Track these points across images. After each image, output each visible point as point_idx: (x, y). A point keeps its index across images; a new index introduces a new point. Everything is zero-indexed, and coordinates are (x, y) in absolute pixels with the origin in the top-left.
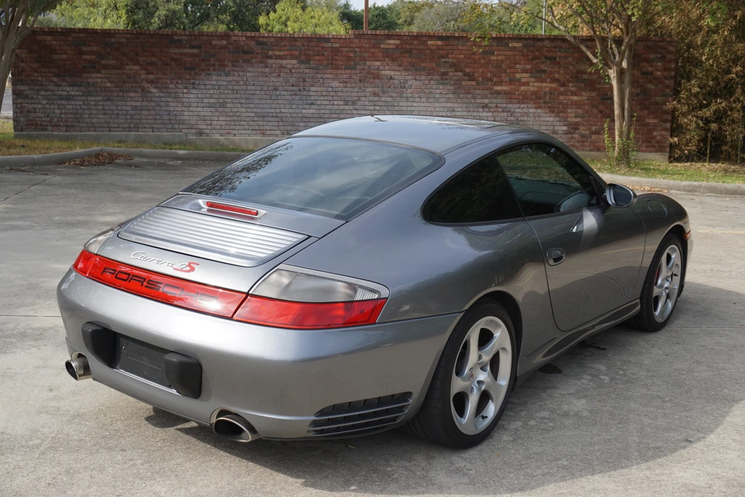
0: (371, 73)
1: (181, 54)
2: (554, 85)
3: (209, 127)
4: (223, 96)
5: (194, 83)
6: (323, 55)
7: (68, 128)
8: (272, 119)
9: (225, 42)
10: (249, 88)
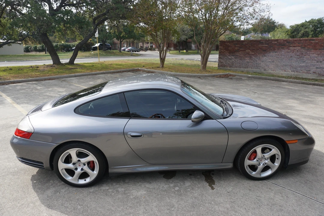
1: (262, 46)
3: (268, 68)
4: (274, 59)
5: (265, 55)
7: (230, 67)
8: (289, 66)
9: (276, 42)
10: (282, 56)
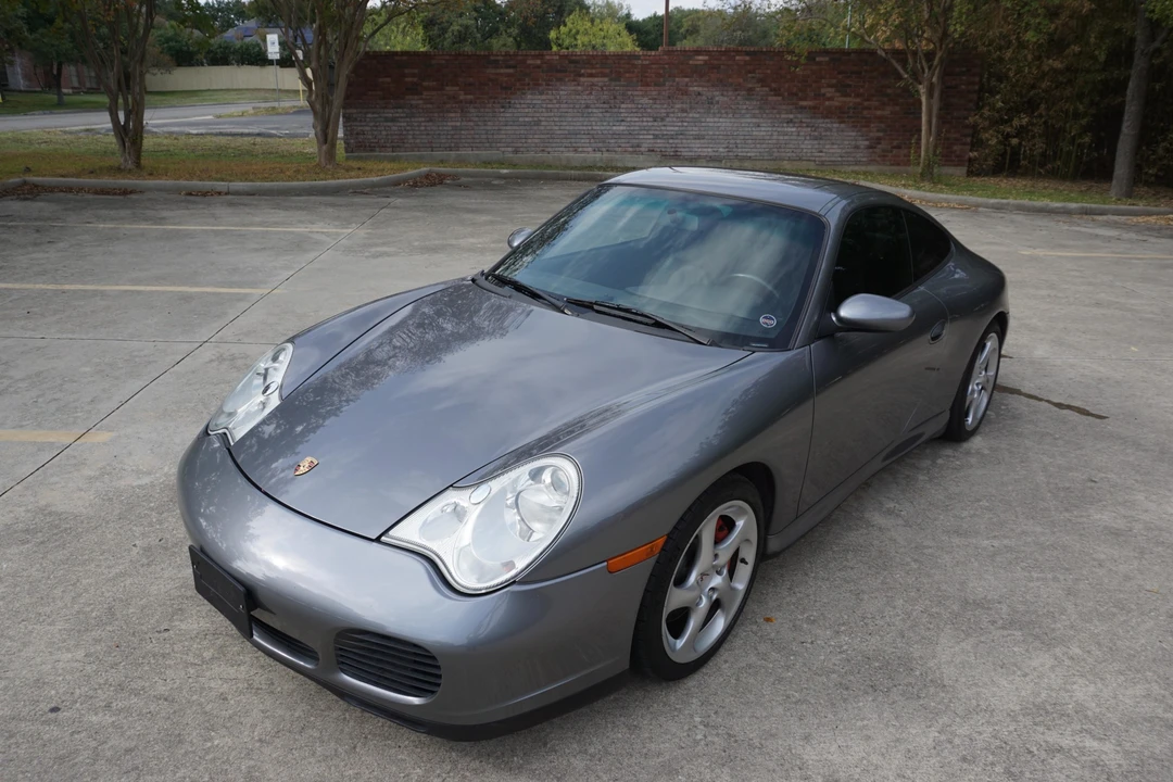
0: (681, 90)
1: (497, 74)
2: (858, 100)
3: (525, 145)
4: (538, 115)
5: (510, 103)
6: (633, 72)
7: (394, 149)
8: (584, 136)
9: (539, 62)
10: (562, 106)
